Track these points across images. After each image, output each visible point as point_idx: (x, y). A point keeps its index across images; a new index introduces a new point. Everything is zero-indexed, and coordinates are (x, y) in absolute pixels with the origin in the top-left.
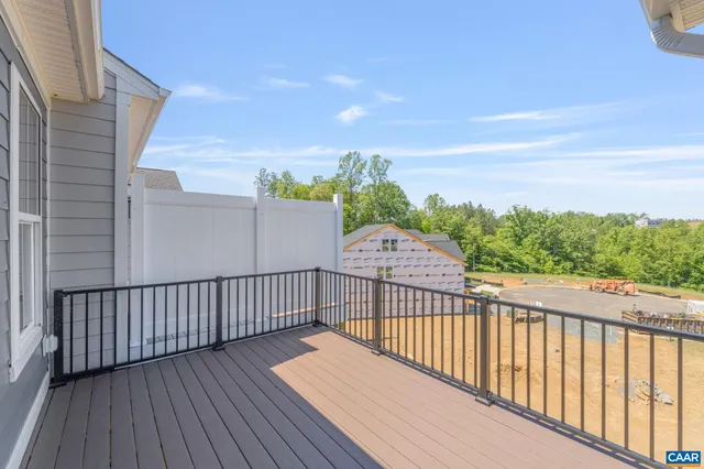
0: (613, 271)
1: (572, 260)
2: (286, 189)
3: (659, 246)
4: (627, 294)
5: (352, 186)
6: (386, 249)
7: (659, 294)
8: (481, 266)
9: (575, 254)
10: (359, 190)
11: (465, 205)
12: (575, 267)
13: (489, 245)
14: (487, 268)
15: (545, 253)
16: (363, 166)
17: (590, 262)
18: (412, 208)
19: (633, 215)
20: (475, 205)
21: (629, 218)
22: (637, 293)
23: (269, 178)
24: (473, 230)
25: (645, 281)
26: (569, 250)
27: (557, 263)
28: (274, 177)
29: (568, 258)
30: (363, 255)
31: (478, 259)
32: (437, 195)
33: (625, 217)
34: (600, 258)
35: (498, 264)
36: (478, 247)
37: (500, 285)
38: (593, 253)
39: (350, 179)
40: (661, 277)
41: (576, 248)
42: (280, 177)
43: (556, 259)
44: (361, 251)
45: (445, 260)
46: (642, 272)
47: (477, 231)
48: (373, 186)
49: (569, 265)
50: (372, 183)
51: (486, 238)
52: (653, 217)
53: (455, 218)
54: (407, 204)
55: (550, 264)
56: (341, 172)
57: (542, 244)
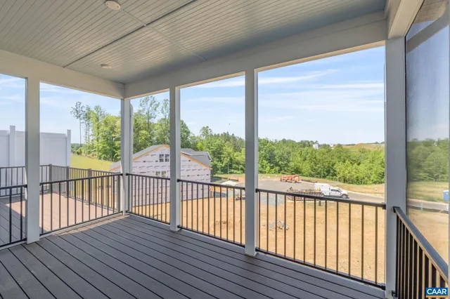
0: (297, 171)
1: (279, 166)
2: (98, 119)
3: (318, 157)
4: (296, 182)
5: (149, 118)
6: (161, 160)
7: (309, 181)
8: (232, 171)
9: (280, 162)
10: (155, 122)
11: (225, 134)
12: (281, 170)
13: (237, 158)
14: (235, 171)
15: (265, 162)
16: (157, 105)
17: (288, 166)
18: (191, 135)
19: (312, 142)
20: (231, 134)
21: (311, 143)
22: (300, 181)
23: (84, 109)
24: (228, 149)
25: (312, 176)
26: (278, 160)
27: (272, 168)
28: (88, 109)
29: (277, 164)
30: (147, 164)
31: (231, 166)
32: (208, 127)
33: (309, 142)
34: (292, 164)
35: (242, 169)
36: (231, 159)
37: (237, 181)
38: (289, 162)
39: (148, 113)
40: (319, 174)
41: (281, 160)
42: (92, 109)
43: (272, 165)
44: (144, 162)
45: (199, 166)
46: (310, 171)
47: (230, 150)
48: (164, 119)
49: (277, 168)
50: (164, 117)
51: (236, 154)
52: (320, 143)
53: (218, 142)
54: (188, 133)
55: (268, 168)
56: (141, 109)
57: (265, 157)
